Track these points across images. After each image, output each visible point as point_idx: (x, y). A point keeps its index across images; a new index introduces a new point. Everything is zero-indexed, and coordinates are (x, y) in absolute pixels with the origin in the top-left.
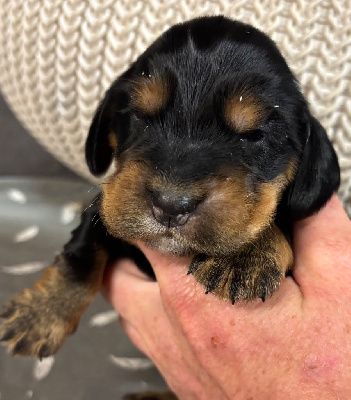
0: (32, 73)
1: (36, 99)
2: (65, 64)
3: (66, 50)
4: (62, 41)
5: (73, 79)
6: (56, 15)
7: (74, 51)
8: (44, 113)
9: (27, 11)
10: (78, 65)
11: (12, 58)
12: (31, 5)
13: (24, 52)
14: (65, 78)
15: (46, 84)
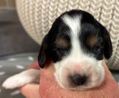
0: (34, 22)
1: (35, 30)
2: (44, 19)
3: (44, 14)
4: (43, 12)
5: (47, 23)
6: (41, 4)
7: (47, 15)
8: (38, 34)
9: (31, 3)
10: (49, 19)
11: (27, 18)
12: (32, 2)
13: (31, 16)
14: (45, 23)
15: (39, 25)
